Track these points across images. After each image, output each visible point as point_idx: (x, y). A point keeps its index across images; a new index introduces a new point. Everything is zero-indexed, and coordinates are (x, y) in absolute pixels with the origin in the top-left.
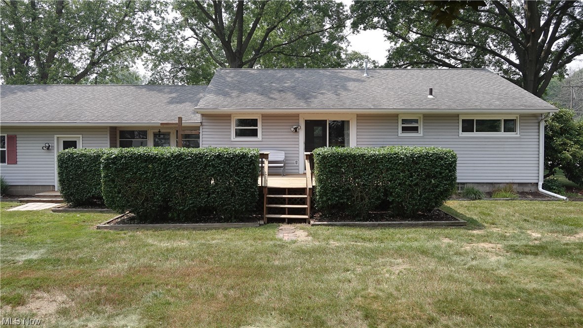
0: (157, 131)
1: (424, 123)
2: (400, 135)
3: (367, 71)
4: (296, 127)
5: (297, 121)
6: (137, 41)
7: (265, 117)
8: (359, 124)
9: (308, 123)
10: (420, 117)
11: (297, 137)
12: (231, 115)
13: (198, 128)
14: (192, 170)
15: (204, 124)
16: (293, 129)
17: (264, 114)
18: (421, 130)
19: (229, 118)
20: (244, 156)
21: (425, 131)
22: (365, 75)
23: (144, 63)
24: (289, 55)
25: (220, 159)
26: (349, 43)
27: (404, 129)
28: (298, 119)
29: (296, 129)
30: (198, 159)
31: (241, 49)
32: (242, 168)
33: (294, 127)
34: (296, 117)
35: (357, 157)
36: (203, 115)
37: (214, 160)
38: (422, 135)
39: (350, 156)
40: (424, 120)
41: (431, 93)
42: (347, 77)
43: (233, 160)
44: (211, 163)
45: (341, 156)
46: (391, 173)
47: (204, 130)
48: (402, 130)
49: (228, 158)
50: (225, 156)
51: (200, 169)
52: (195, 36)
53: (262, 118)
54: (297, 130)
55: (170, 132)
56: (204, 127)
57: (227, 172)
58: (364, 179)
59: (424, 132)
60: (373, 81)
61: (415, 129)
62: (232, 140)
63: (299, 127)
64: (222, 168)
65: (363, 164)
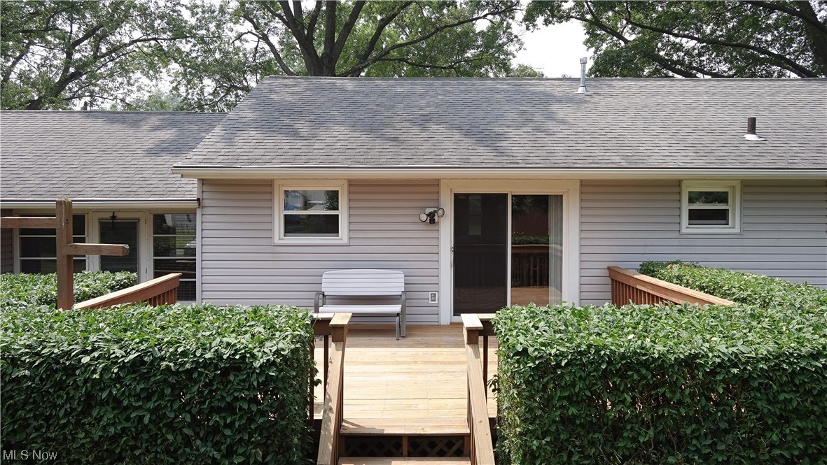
0: (109, 215)
1: (743, 201)
2: (684, 230)
3: (584, 83)
4: (432, 210)
5: (434, 196)
6: (155, 39)
7: (356, 186)
8: (585, 204)
9: (462, 202)
10: (734, 187)
11: (434, 234)
12: (272, 181)
13: (190, 215)
14: (36, 418)
15: (206, 203)
16: (424, 217)
17: (355, 180)
18: (735, 217)
19: (268, 189)
20: (238, 365)
21: (747, 220)
22: (581, 90)
23: (171, 79)
24: (418, 65)
25: (144, 377)
26: (522, 44)
27: (695, 216)
28: (438, 193)
29: (431, 215)
30: (58, 376)
31: (331, 52)
32: (230, 408)
33: (428, 211)
34: (433, 185)
35: (672, 366)
36: (203, 182)
37: (118, 379)
38: (737, 230)
39: (645, 365)
40: (743, 193)
41: (752, 130)
42: (544, 94)
43: (196, 381)
44: (104, 395)
45: (610, 363)
46: (801, 430)
47: (206, 218)
48: (689, 219)
49: (177, 373)
50: (164, 364)
51: (66, 414)
52: (254, 31)
53: (349, 189)
54: (436, 218)
55: (139, 220)
56: (206, 211)
57: (170, 426)
58: (697, 451)
59: (742, 223)
60: (602, 103)
61: (721, 216)
62: (276, 241)
63: (440, 212)
64: (152, 412)
65: (692, 395)
